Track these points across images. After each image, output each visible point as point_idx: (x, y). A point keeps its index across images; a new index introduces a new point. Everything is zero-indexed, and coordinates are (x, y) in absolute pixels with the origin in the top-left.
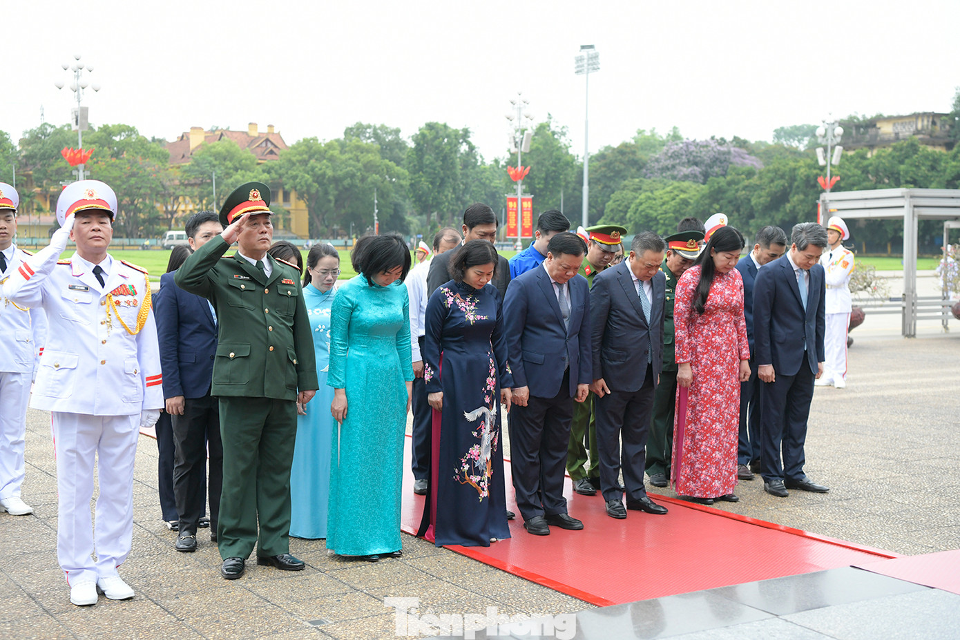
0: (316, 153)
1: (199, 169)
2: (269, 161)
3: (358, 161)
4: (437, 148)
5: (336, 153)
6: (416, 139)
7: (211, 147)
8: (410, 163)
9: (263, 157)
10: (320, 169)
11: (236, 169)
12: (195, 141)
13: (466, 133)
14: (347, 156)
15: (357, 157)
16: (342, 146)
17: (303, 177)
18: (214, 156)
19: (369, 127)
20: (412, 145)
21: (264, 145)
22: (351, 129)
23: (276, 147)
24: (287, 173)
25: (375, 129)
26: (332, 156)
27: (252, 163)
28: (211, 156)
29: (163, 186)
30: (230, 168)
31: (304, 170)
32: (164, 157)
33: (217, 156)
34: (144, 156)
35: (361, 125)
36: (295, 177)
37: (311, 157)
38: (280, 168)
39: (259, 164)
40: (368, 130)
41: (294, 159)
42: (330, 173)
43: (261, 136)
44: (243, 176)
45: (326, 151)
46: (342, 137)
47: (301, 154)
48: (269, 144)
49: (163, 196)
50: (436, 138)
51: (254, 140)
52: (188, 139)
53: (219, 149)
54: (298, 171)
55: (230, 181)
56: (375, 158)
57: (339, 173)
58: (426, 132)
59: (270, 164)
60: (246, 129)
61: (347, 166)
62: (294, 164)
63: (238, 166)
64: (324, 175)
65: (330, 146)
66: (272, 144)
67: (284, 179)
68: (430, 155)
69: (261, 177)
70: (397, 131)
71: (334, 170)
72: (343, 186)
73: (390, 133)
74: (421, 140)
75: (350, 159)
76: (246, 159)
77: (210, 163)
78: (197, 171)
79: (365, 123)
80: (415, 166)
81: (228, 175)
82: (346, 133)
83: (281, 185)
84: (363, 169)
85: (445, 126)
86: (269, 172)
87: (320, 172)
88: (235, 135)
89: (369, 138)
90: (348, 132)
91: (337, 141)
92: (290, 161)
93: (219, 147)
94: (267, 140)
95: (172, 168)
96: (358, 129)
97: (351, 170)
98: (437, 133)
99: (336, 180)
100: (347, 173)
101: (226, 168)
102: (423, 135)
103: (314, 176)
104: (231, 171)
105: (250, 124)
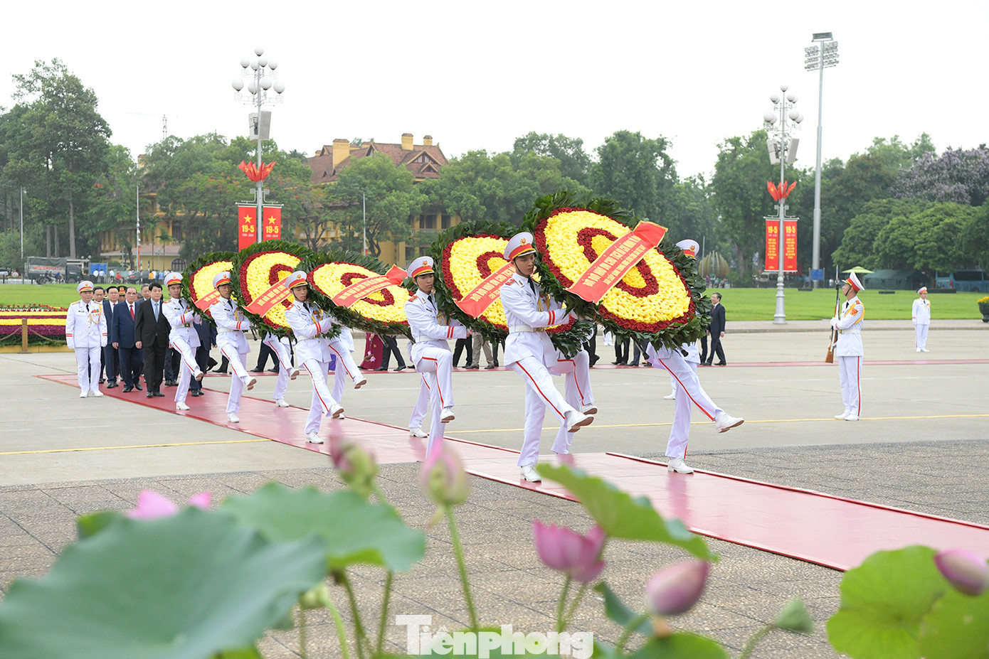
0: (483, 169)
1: (347, 189)
2: (428, 180)
3: (534, 179)
4: (629, 162)
5: (508, 169)
6: (604, 152)
7: (361, 163)
8: (595, 181)
9: (420, 176)
10: (489, 189)
11: (390, 189)
12: (339, 156)
13: (662, 143)
14: (519, 173)
15: (533, 173)
16: (514, 160)
17: (469, 198)
18: (364, 174)
19: (545, 137)
20: (595, 158)
21: (420, 160)
22: (523, 140)
23: (435, 162)
24: (449, 194)
25: (551, 141)
26: (504, 172)
27: (408, 181)
28: (360, 174)
29: (305, 210)
30: (383, 188)
31: (469, 190)
32: (306, 175)
33: (368, 173)
34: (284, 174)
35: (535, 134)
36: (460, 198)
37: (477, 174)
38: (442, 188)
39: (415, 183)
40: (544, 142)
41: (458, 177)
42: (500, 193)
43: (417, 149)
44: (398, 197)
45: (496, 167)
46: (511, 150)
47: (466, 171)
48: (427, 157)
49: (305, 220)
50: (628, 150)
51: (409, 154)
52: (330, 154)
53: (371, 165)
54: (463, 191)
55: (383, 203)
56: (553, 175)
57: (512, 193)
58: (616, 143)
59: (429, 182)
60: (399, 141)
61: (521, 185)
62: (457, 183)
63: (392, 185)
64: (493, 196)
65: (500, 160)
66: (430, 158)
67: (446, 201)
68: (621, 172)
69: (418, 198)
70: (579, 143)
71: (506, 190)
72: (516, 210)
73: (570, 146)
74: (608, 153)
75: (524, 176)
76: (401, 177)
77: (359, 182)
78: (345, 191)
79: (540, 133)
80: (601, 185)
81: (381, 196)
82: (516, 145)
83: (443, 209)
84: (540, 188)
85: (638, 135)
86: (428, 193)
87: (488, 193)
88: (386, 149)
89: (544, 151)
90: (519, 144)
91: (507, 154)
92: (453, 179)
93: (371, 162)
94: (425, 154)
95: (315, 187)
96: (531, 140)
97: (527, 190)
98: (629, 144)
99: (507, 202)
100: (522, 193)
101: (379, 188)
102: (612, 147)
103: (482, 196)
104: (384, 191)
105: (404, 135)
